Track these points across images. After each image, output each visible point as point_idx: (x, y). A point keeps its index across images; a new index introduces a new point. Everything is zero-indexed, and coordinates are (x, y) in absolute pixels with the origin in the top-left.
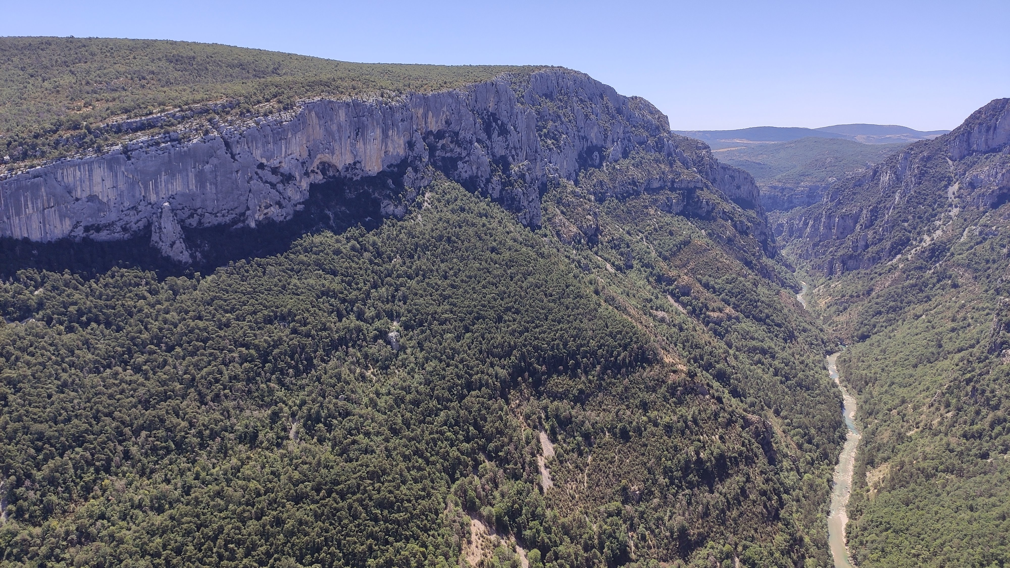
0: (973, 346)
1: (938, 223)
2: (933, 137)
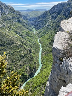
2: (48, 10)
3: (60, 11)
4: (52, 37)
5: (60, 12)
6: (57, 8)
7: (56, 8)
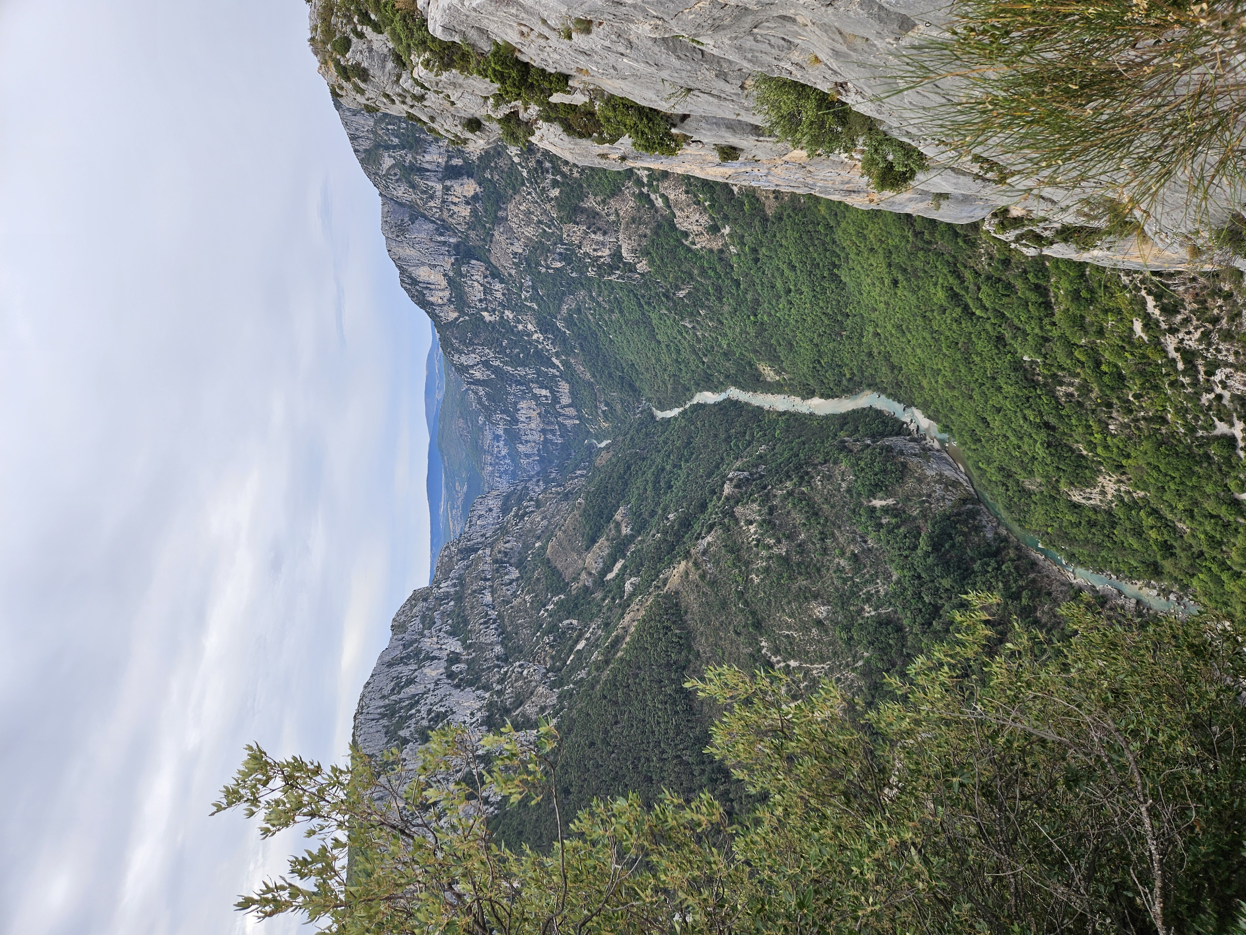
0: (635, 295)
1: (520, 327)
2: (438, 335)
3: (444, 243)
4: (641, 306)
5: (453, 240)
6: (423, 264)
7: (423, 273)
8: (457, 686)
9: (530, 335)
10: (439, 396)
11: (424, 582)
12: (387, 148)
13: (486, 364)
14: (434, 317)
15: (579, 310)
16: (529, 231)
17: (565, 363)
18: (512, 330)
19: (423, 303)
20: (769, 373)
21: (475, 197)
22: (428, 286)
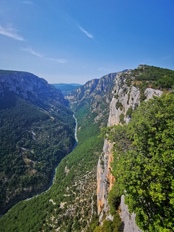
0: (88, 111)
2: (82, 85)
7: (90, 84)
8: (33, 87)
9: (83, 97)
10: (74, 85)
11: (49, 83)
12: (105, 80)
13: (79, 92)
14: (84, 85)
15: (86, 104)
16: (96, 98)
17: (79, 102)
18: (83, 95)
19: (86, 84)
20: (79, 128)
21: (99, 91)
22: (88, 84)
